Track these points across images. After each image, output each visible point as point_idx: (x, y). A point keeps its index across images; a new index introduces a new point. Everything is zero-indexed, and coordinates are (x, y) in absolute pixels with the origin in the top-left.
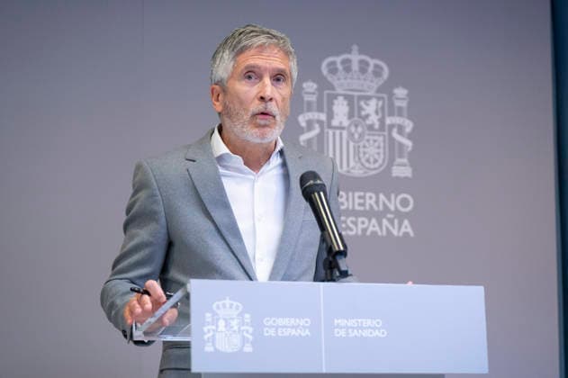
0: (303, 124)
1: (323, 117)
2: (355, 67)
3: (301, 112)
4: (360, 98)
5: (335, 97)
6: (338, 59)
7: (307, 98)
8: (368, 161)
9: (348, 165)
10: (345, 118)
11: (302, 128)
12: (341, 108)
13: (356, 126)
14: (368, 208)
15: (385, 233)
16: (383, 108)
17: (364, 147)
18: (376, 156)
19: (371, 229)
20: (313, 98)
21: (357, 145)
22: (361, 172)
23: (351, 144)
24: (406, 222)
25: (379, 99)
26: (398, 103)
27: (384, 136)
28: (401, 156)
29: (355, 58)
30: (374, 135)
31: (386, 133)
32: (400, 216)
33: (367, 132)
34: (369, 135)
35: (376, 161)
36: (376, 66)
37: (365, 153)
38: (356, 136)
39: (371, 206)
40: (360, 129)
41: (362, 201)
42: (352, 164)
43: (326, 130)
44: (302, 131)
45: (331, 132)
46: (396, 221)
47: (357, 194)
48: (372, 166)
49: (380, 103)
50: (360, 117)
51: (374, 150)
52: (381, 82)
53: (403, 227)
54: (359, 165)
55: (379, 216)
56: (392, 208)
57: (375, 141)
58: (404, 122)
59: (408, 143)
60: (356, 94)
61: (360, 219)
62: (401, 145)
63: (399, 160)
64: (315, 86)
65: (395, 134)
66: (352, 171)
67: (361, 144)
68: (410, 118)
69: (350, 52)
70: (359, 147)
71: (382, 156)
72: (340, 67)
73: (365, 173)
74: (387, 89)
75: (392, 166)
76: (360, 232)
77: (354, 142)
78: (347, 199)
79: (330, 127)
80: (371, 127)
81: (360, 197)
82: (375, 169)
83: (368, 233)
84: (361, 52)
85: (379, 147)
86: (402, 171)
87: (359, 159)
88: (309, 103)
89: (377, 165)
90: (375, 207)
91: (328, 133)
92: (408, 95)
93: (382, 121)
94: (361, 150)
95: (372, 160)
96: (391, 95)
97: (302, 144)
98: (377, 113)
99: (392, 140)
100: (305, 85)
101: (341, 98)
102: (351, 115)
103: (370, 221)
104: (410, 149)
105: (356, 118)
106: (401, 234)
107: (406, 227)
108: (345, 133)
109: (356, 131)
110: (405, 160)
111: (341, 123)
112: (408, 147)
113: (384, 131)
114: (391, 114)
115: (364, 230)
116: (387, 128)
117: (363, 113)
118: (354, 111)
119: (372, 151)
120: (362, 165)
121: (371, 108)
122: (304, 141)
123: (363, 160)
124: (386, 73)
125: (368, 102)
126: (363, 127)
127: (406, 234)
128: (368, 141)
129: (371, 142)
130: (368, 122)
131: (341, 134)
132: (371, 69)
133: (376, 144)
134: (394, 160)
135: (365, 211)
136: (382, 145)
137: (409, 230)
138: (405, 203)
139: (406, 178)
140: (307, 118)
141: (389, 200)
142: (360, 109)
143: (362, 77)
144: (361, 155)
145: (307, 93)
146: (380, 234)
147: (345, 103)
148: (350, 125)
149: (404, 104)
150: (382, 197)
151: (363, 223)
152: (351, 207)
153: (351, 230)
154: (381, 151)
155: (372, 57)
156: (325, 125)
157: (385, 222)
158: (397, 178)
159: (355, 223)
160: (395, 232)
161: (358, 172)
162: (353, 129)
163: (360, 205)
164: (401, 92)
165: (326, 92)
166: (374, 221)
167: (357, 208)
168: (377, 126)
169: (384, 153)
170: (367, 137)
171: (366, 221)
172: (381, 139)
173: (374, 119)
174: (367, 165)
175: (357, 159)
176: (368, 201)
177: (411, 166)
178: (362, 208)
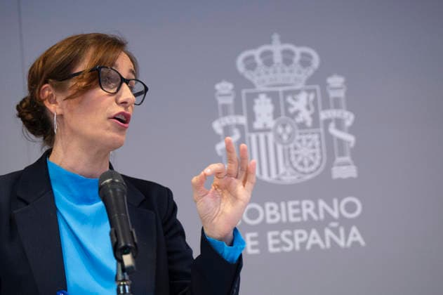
0: (220, 131)
1: (243, 120)
2: (278, 58)
3: (216, 118)
4: (286, 93)
5: (256, 95)
6: (256, 53)
7: (221, 101)
8: (301, 164)
9: (277, 172)
10: (271, 118)
11: (219, 136)
12: (263, 108)
13: (284, 126)
14: (305, 217)
15: (328, 244)
16: (315, 102)
17: (296, 148)
18: (312, 158)
19: (311, 242)
20: (229, 101)
21: (286, 147)
22: (294, 178)
23: (280, 148)
24: (354, 230)
25: (309, 91)
26: (333, 94)
27: (319, 134)
28: (342, 154)
29: (277, 48)
30: (306, 134)
31: (322, 130)
32: (346, 224)
33: (298, 131)
34: (300, 134)
35: (311, 163)
36: (303, 54)
37: (297, 156)
38: (285, 137)
39: (309, 215)
40: (288, 129)
41: (297, 211)
42: (282, 170)
43: (247, 134)
44: (218, 139)
45: (253, 137)
46: (342, 231)
47: (291, 204)
48: (307, 170)
49: (312, 97)
50: (287, 114)
51: (308, 150)
52: (310, 72)
53: (351, 234)
54: (291, 170)
55: (320, 226)
56: (335, 215)
57: (308, 140)
58: (342, 114)
59: (350, 138)
60: (280, 89)
61: (297, 232)
62: (341, 141)
63: (339, 160)
64: (230, 86)
65: (333, 130)
66: (284, 178)
67: (292, 146)
68: (349, 109)
69: (270, 42)
70: (289, 149)
71: (318, 157)
72: (259, 61)
73: (299, 178)
74: (318, 79)
75: (332, 166)
76: (298, 247)
77: (283, 144)
78: (279, 211)
79: (252, 130)
80: (302, 126)
81: (295, 207)
82: (311, 172)
83: (308, 247)
84: (283, 41)
85: (314, 147)
86: (345, 170)
87: (291, 163)
88: (225, 107)
89: (313, 168)
90: (315, 217)
91: (250, 138)
92: (345, 83)
93: (315, 117)
94: (293, 152)
95: (306, 162)
96: (324, 86)
97: (220, 153)
98: (308, 108)
99: (329, 137)
100: (218, 87)
101: (263, 97)
102: (276, 114)
103: (309, 232)
104: (352, 145)
105: (283, 117)
106: (349, 244)
107: (355, 235)
108: (271, 136)
109: (284, 131)
110: (347, 159)
111: (265, 125)
112: (349, 143)
113: (319, 127)
114: (326, 107)
115: (303, 245)
116: (322, 124)
117: (292, 110)
118: (281, 109)
119: (305, 152)
120: (295, 169)
121: (300, 104)
122: (222, 150)
123: (296, 165)
124: (316, 61)
125: (296, 97)
126: (292, 126)
127: (356, 244)
128: (300, 141)
129: (304, 143)
130: (299, 119)
131: (266, 138)
132: (297, 59)
133: (310, 144)
134: (334, 160)
135: (302, 221)
136: (317, 144)
137: (359, 238)
138: (351, 207)
139: (351, 179)
140: (223, 124)
141: (332, 207)
142: (287, 105)
143: (287, 69)
144: (293, 158)
145: (221, 95)
146: (322, 245)
147: (269, 101)
148: (276, 127)
149: (341, 94)
150: (322, 204)
151: (301, 236)
152: (284, 219)
153: (287, 245)
154: (317, 150)
155: (298, 44)
156: (246, 129)
157: (328, 232)
158: (340, 180)
159: (292, 238)
160: (342, 243)
161: (289, 178)
162: (280, 130)
163: (295, 215)
164: (336, 81)
165: (244, 92)
166: (314, 232)
167: (292, 219)
168: (309, 123)
169: (321, 153)
170: (298, 137)
171: (304, 232)
172: (316, 137)
173: (305, 116)
174: (300, 169)
175: (288, 164)
176: (305, 211)
177: (356, 164)
178: (298, 219)
